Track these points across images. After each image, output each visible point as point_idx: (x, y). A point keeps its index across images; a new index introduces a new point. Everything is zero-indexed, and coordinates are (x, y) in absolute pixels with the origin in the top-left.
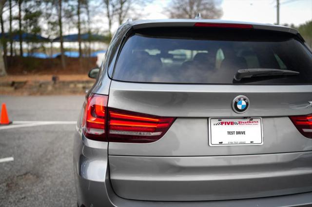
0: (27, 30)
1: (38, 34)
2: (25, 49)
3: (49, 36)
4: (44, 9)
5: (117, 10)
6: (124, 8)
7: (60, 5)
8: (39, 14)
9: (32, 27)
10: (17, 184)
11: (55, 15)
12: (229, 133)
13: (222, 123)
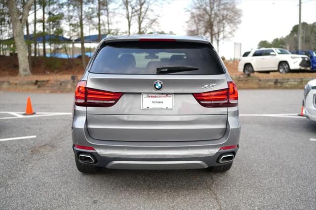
0: (50, 32)
1: (60, 35)
2: (48, 49)
3: (71, 37)
4: (66, 11)
5: (136, 11)
6: (143, 10)
7: (82, 8)
8: (61, 16)
9: (55, 29)
10: (38, 151)
11: (76, 17)
12: (153, 102)
13: (149, 97)
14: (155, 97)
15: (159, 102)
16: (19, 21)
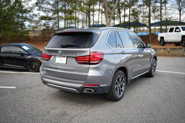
14: (61, 58)
15: (61, 60)
16: (109, 17)
